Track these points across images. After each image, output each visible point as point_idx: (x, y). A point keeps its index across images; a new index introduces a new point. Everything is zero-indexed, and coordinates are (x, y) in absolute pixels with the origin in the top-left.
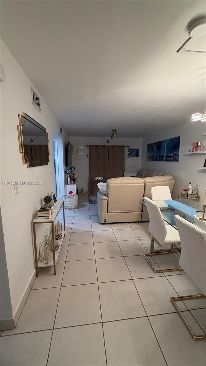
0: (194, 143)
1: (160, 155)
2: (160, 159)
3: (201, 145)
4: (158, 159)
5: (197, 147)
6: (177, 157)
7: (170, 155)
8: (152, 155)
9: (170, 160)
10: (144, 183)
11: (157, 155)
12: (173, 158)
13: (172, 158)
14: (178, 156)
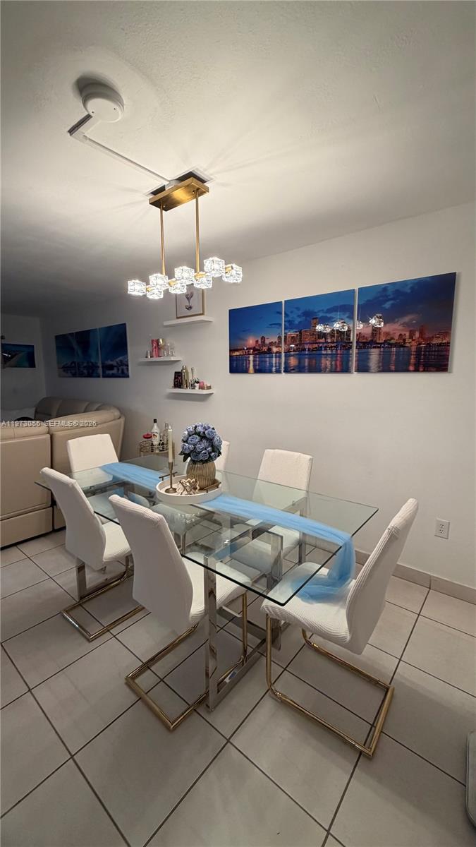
0: (152, 341)
1: (88, 363)
2: (91, 371)
3: (165, 345)
4: (85, 371)
5: (159, 349)
6: (125, 367)
7: (109, 362)
8: (69, 364)
9: (113, 374)
10: (48, 433)
11: (83, 363)
12: (118, 370)
13: (115, 371)
14: (128, 366)
